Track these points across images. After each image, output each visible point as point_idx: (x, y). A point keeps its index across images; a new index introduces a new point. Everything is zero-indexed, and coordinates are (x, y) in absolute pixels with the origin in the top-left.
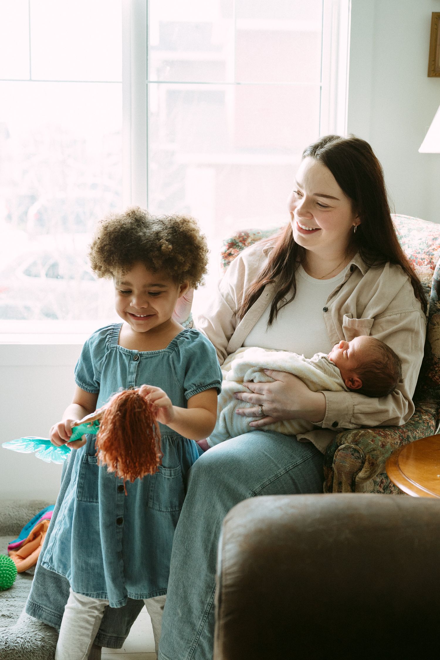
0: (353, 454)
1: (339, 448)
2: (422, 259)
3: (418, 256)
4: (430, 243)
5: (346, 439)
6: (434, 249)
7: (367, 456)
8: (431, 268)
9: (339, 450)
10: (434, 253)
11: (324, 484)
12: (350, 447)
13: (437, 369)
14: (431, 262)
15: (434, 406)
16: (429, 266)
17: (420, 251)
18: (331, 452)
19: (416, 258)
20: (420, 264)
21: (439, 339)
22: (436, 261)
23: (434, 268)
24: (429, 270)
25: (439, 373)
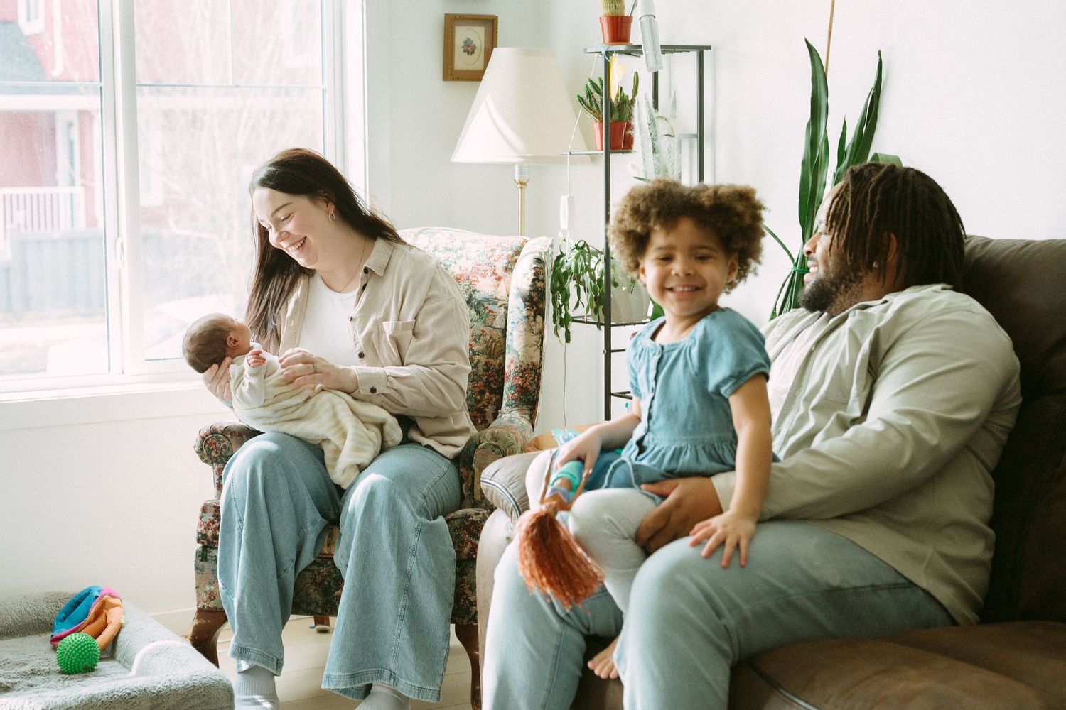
0: (493, 451)
1: (479, 447)
2: (485, 271)
4: (490, 254)
5: (485, 438)
6: (494, 260)
7: (508, 450)
8: (496, 279)
10: (496, 264)
11: (464, 485)
12: (490, 444)
13: (526, 375)
14: (494, 273)
15: (527, 412)
16: (493, 277)
17: (481, 262)
18: (470, 452)
19: (479, 270)
20: (484, 276)
21: (527, 345)
22: (500, 272)
23: (499, 279)
24: (495, 282)
25: (531, 378)
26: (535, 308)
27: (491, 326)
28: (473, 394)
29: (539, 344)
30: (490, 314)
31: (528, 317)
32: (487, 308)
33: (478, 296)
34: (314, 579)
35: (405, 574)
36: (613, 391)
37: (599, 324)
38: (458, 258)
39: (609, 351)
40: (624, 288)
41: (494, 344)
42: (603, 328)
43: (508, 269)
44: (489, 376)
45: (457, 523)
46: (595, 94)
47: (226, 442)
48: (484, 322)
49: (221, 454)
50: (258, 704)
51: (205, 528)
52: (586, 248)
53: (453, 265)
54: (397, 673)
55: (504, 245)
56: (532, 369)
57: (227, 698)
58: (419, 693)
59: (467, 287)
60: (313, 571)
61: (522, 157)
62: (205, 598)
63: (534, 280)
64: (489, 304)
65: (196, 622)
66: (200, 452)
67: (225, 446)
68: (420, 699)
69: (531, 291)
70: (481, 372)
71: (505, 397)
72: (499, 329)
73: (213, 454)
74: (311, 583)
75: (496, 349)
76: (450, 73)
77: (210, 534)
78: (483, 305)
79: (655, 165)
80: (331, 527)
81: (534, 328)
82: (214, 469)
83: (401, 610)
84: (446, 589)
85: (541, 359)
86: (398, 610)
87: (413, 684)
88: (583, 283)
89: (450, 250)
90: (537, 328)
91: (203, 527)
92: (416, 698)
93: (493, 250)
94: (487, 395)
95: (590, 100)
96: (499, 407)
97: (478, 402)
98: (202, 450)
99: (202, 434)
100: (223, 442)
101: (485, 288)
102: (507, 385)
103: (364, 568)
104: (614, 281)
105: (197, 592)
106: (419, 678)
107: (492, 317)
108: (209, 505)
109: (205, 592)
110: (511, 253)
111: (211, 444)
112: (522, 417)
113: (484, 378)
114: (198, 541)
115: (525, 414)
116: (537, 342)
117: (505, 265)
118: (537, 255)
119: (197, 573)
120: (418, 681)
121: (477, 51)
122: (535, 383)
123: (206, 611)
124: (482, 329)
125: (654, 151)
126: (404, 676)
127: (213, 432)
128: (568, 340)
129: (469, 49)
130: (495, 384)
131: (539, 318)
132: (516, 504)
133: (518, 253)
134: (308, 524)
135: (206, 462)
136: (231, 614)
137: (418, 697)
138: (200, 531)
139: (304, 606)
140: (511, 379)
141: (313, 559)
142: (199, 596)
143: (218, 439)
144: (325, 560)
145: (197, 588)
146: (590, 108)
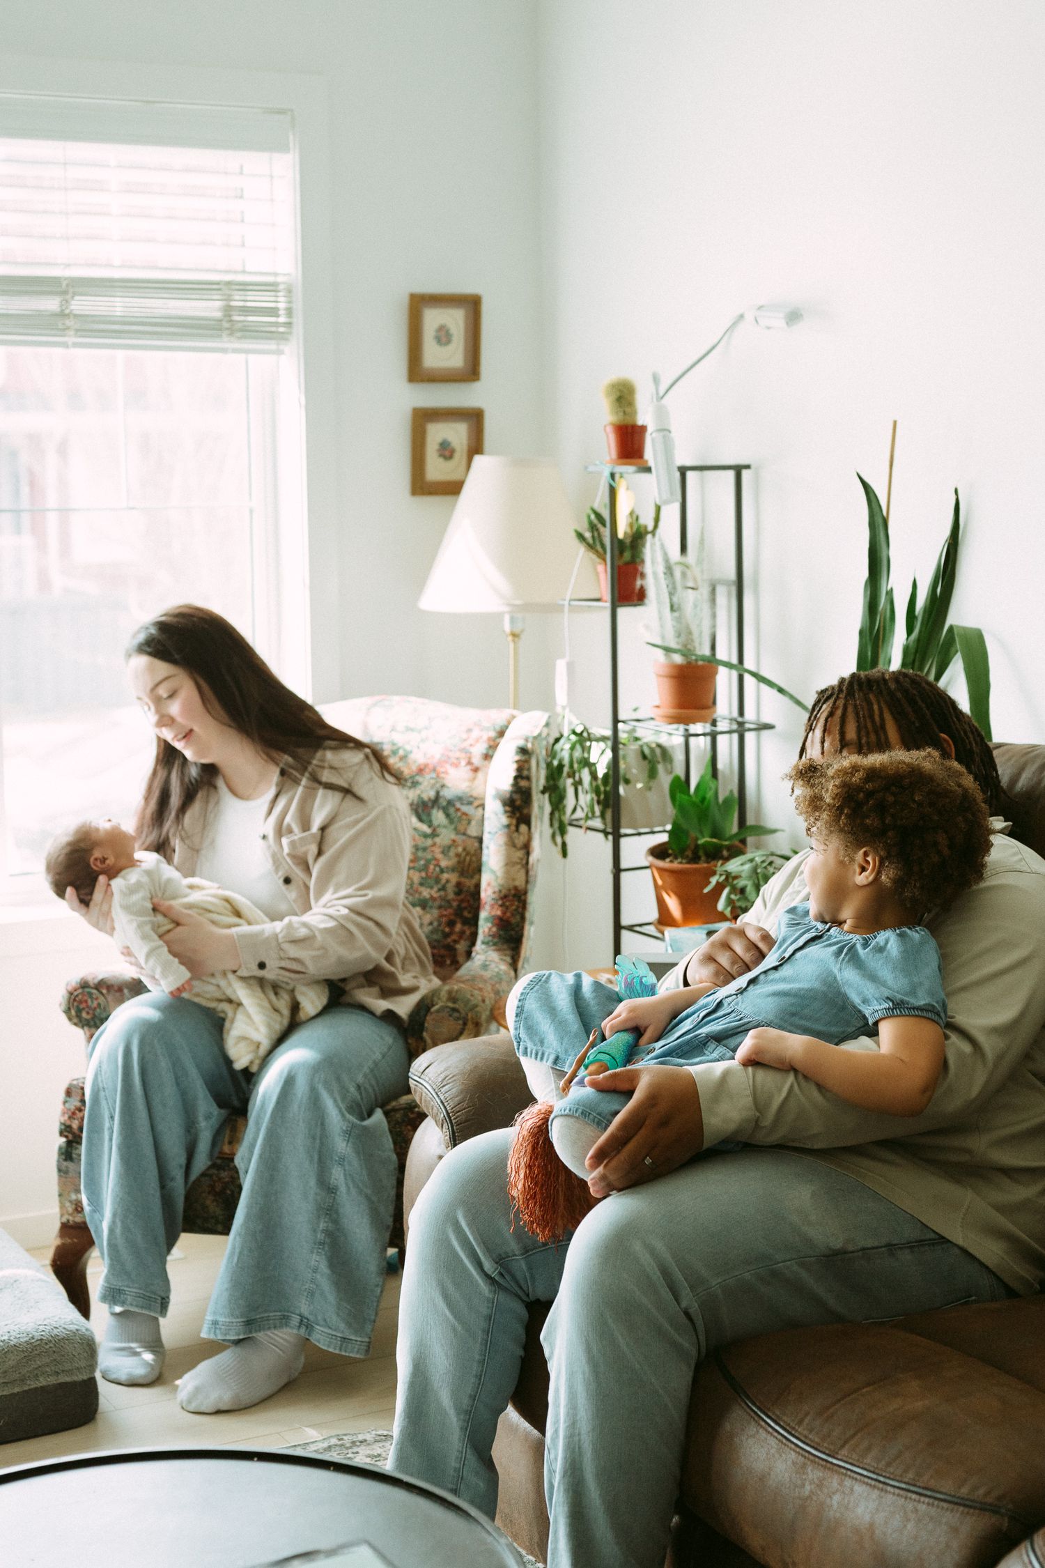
0: (451, 1016)
1: (433, 1009)
2: (457, 759)
3: (451, 754)
4: (465, 736)
5: (439, 999)
6: (471, 745)
7: (470, 1015)
8: (472, 770)
9: (432, 1013)
10: (473, 749)
12: (447, 1007)
13: (507, 903)
14: (469, 763)
16: (469, 767)
17: (452, 747)
18: (420, 1017)
19: (449, 758)
20: (456, 765)
21: (509, 864)
22: (477, 761)
23: (476, 770)
24: (471, 774)
25: (514, 907)
26: (518, 815)
27: (464, 834)
28: (439, 925)
29: (524, 862)
30: (464, 817)
31: (508, 826)
32: (458, 810)
33: (447, 794)
34: (212, 1187)
35: (326, 1187)
36: (625, 921)
37: (606, 834)
38: (423, 741)
39: (617, 870)
40: (639, 786)
41: (468, 858)
42: (610, 837)
43: (487, 757)
44: (462, 901)
45: (398, 1116)
46: (600, 526)
47: (101, 999)
48: (455, 829)
49: (94, 1015)
50: (136, 1354)
51: (70, 1118)
52: (585, 734)
53: (415, 750)
54: (311, 1318)
55: (486, 724)
56: (514, 896)
57: (85, 1354)
58: (341, 1345)
59: (433, 781)
60: (211, 1176)
61: (509, 605)
62: (70, 1210)
63: (516, 778)
64: (462, 804)
65: (58, 1242)
66: (67, 1011)
67: (99, 1005)
68: (343, 1353)
69: (512, 792)
70: (451, 896)
71: (480, 931)
72: (475, 838)
73: (84, 1015)
74: (209, 1193)
75: (470, 866)
76: (421, 486)
77: (75, 1125)
78: (454, 806)
79: (674, 627)
80: (234, 1118)
81: (516, 841)
82: (85, 1034)
83: (320, 1236)
84: (382, 1209)
85: (527, 882)
86: (316, 1237)
87: (334, 1333)
88: (580, 782)
89: (412, 730)
90: (521, 840)
91: (66, 1117)
92: (337, 1352)
93: (469, 730)
94: (458, 927)
95: (593, 537)
96: (473, 944)
97: (446, 935)
98: (69, 1009)
99: (70, 988)
100: (97, 999)
101: (457, 781)
102: (483, 914)
103: (272, 1180)
104: (625, 774)
105: (61, 1202)
106: (342, 1326)
107: (465, 822)
108: (75, 1086)
109: (71, 1202)
110: (493, 734)
111: (81, 1002)
112: (501, 959)
113: (455, 904)
114: (61, 1134)
115: (505, 955)
116: (522, 859)
117: (485, 752)
118: (521, 743)
119: (60, 1176)
120: (343, 1329)
121: (457, 456)
122: (519, 913)
123: (71, 1227)
124: (453, 836)
125: (672, 608)
126: (322, 1322)
127: (84, 985)
128: (565, 854)
129: (446, 451)
130: (469, 912)
131: (523, 828)
132: (448, 1114)
133: (501, 734)
134: (201, 1118)
135: (75, 1024)
136: (100, 1237)
137: (340, 1350)
138: (63, 1121)
139: (199, 1222)
140: (487, 907)
141: (209, 1163)
142: (62, 1206)
143: (90, 994)
144: (224, 1164)
145: (60, 1195)
146: (591, 547)
